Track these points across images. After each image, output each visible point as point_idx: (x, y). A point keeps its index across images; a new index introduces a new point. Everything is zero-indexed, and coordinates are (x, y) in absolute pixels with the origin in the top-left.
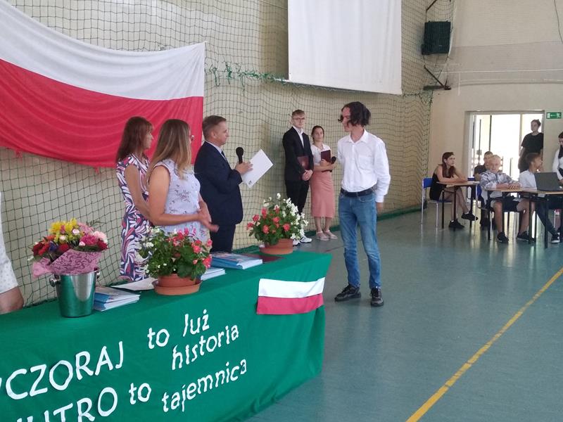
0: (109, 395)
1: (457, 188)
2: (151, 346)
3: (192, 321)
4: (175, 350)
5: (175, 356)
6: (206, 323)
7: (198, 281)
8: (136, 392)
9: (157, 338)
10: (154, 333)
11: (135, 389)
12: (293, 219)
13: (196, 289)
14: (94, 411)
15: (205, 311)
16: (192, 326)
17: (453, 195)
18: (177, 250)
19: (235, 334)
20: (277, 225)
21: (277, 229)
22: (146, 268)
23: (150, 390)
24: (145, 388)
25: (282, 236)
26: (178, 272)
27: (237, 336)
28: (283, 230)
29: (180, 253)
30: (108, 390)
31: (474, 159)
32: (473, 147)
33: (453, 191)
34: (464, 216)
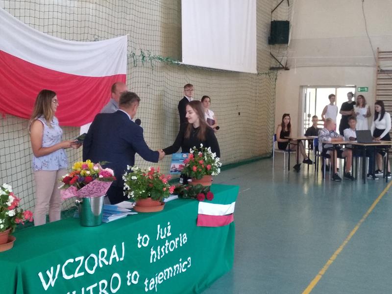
0: (116, 278)
2: (139, 246)
3: (161, 229)
4: (152, 250)
5: (153, 252)
6: (169, 231)
7: (163, 203)
8: (131, 277)
9: (142, 240)
10: (141, 237)
11: (130, 274)
12: (213, 161)
13: (161, 208)
14: (108, 290)
15: (169, 223)
16: (161, 233)
18: (150, 181)
19: (185, 240)
20: (203, 166)
21: (202, 169)
22: (132, 193)
23: (138, 276)
24: (136, 274)
25: (205, 173)
26: (152, 196)
27: (186, 241)
28: (206, 169)
29: (152, 184)
30: (116, 275)
31: (306, 120)
32: (305, 112)
33: (296, 143)
34: (305, 162)
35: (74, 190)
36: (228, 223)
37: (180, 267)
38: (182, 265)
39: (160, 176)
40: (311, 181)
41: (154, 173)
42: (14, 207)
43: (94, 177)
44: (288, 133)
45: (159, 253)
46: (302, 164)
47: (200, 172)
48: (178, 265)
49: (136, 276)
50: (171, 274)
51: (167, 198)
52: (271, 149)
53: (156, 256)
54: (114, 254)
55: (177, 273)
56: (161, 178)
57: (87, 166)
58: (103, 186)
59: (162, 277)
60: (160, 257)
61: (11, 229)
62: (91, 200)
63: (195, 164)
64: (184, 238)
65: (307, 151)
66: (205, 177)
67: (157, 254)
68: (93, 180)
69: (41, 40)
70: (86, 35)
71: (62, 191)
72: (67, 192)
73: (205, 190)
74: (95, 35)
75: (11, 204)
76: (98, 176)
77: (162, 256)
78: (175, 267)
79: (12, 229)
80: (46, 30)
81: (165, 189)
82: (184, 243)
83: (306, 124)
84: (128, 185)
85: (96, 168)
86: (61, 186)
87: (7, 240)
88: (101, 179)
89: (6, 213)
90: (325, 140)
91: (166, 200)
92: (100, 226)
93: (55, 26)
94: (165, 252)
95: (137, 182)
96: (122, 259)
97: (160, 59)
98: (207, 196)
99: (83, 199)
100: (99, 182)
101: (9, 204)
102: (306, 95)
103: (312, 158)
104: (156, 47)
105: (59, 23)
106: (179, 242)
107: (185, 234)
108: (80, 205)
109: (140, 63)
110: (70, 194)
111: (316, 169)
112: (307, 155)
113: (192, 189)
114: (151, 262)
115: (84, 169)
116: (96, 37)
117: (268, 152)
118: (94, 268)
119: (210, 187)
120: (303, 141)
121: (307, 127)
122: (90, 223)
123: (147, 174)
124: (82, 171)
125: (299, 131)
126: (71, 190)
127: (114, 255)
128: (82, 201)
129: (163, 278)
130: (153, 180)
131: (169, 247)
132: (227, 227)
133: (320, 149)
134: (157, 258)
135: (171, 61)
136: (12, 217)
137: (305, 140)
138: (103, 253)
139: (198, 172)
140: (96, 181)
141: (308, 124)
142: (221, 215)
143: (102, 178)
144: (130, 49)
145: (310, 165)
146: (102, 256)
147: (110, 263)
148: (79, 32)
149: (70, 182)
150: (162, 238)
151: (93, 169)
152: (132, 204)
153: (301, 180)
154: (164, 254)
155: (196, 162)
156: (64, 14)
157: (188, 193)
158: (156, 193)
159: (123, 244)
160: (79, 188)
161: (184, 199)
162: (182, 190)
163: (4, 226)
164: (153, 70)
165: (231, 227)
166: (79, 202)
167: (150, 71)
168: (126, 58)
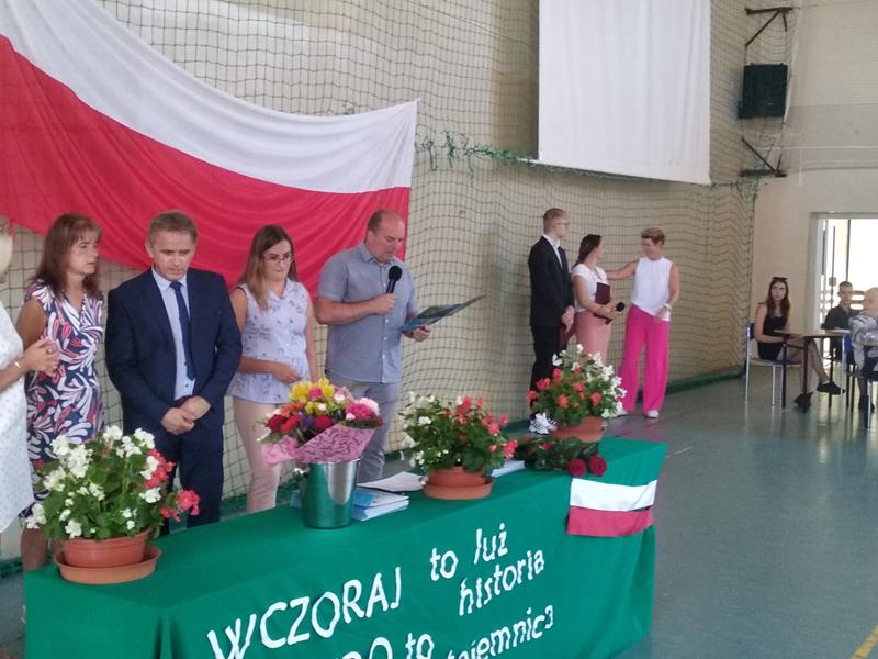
0: (381, 649)
1: (809, 340)
2: (435, 577)
3: (485, 540)
4: (463, 585)
5: (465, 592)
6: (503, 545)
7: (488, 480)
8: (414, 647)
9: (442, 564)
10: (439, 557)
11: (414, 642)
12: (607, 385)
13: (486, 491)
15: (502, 526)
16: (485, 549)
17: (802, 351)
18: (461, 429)
19: (539, 565)
20: (582, 396)
21: (580, 402)
22: (420, 456)
23: (432, 644)
24: (426, 641)
25: (587, 412)
26: (465, 463)
27: (542, 568)
28: (590, 403)
29: (465, 434)
30: (381, 641)
31: (825, 292)
32: (823, 273)
33: (802, 345)
34: (821, 388)
35: (291, 446)
36: (640, 528)
37: (527, 627)
38: (532, 624)
39: (483, 417)
40: (838, 433)
41: (470, 410)
42: (158, 482)
43: (336, 416)
44: (782, 322)
45: (480, 594)
46: (816, 393)
47: (575, 411)
48: (522, 623)
49: (426, 645)
50: (508, 643)
51: (498, 468)
52: (741, 357)
53: (472, 601)
54: (378, 593)
55: (522, 640)
56: (484, 422)
57: (319, 392)
58: (354, 439)
59: (486, 650)
60: (482, 602)
61: (150, 530)
62: (328, 468)
63: (564, 390)
64: (537, 562)
65: (826, 364)
66: (588, 421)
67: (475, 597)
68: (333, 425)
69: (229, 112)
70: (327, 101)
71: (264, 448)
72: (276, 450)
73: (585, 452)
74: (346, 101)
75: (153, 474)
76: (344, 415)
77: (486, 602)
78: (516, 627)
79: (154, 530)
80: (241, 91)
81: (494, 447)
82: (537, 572)
83: (824, 301)
84: (411, 435)
85: (340, 398)
86: (263, 437)
87: (141, 556)
88: (350, 423)
89: (141, 495)
90: (870, 340)
91: (496, 473)
92: (347, 529)
93: (260, 82)
94: (493, 592)
95: (431, 430)
96: (394, 605)
97: (488, 153)
98: (592, 466)
99: (311, 465)
100: (346, 429)
101: (147, 475)
102: (825, 233)
103: (840, 380)
104: (480, 127)
105: (269, 76)
106: (525, 569)
107: (540, 553)
108: (304, 479)
109: (443, 163)
110: (281, 454)
111: (850, 404)
112: (827, 372)
113: (557, 450)
114: (461, 613)
115: (314, 399)
116: (349, 105)
117: (734, 364)
118: (333, 624)
119: (598, 444)
120: (817, 340)
121: (828, 307)
122: (326, 521)
123: (453, 411)
124: (310, 404)
125: (809, 318)
126: (284, 446)
127: (378, 595)
128: (308, 469)
129: (488, 653)
130: (467, 426)
131: (503, 580)
132: (637, 538)
133: (859, 359)
134: (474, 606)
135: (515, 158)
136: (153, 504)
137: (823, 338)
138: (353, 590)
139: (571, 410)
140: (338, 426)
141: (829, 300)
142: (625, 510)
143: (352, 421)
144: (422, 130)
145: (834, 397)
146: (351, 598)
147: (369, 614)
148: (312, 96)
149: (284, 427)
150: (486, 559)
151: (334, 400)
152: (420, 480)
153: (813, 431)
154: (490, 596)
155: (567, 387)
156: (279, 57)
157: (548, 458)
158: (473, 456)
159: (398, 570)
160: (301, 442)
161: (539, 470)
162: (534, 450)
163: (136, 524)
164: (472, 177)
165: (647, 540)
166: (302, 472)
167: (466, 180)
168: (412, 149)
